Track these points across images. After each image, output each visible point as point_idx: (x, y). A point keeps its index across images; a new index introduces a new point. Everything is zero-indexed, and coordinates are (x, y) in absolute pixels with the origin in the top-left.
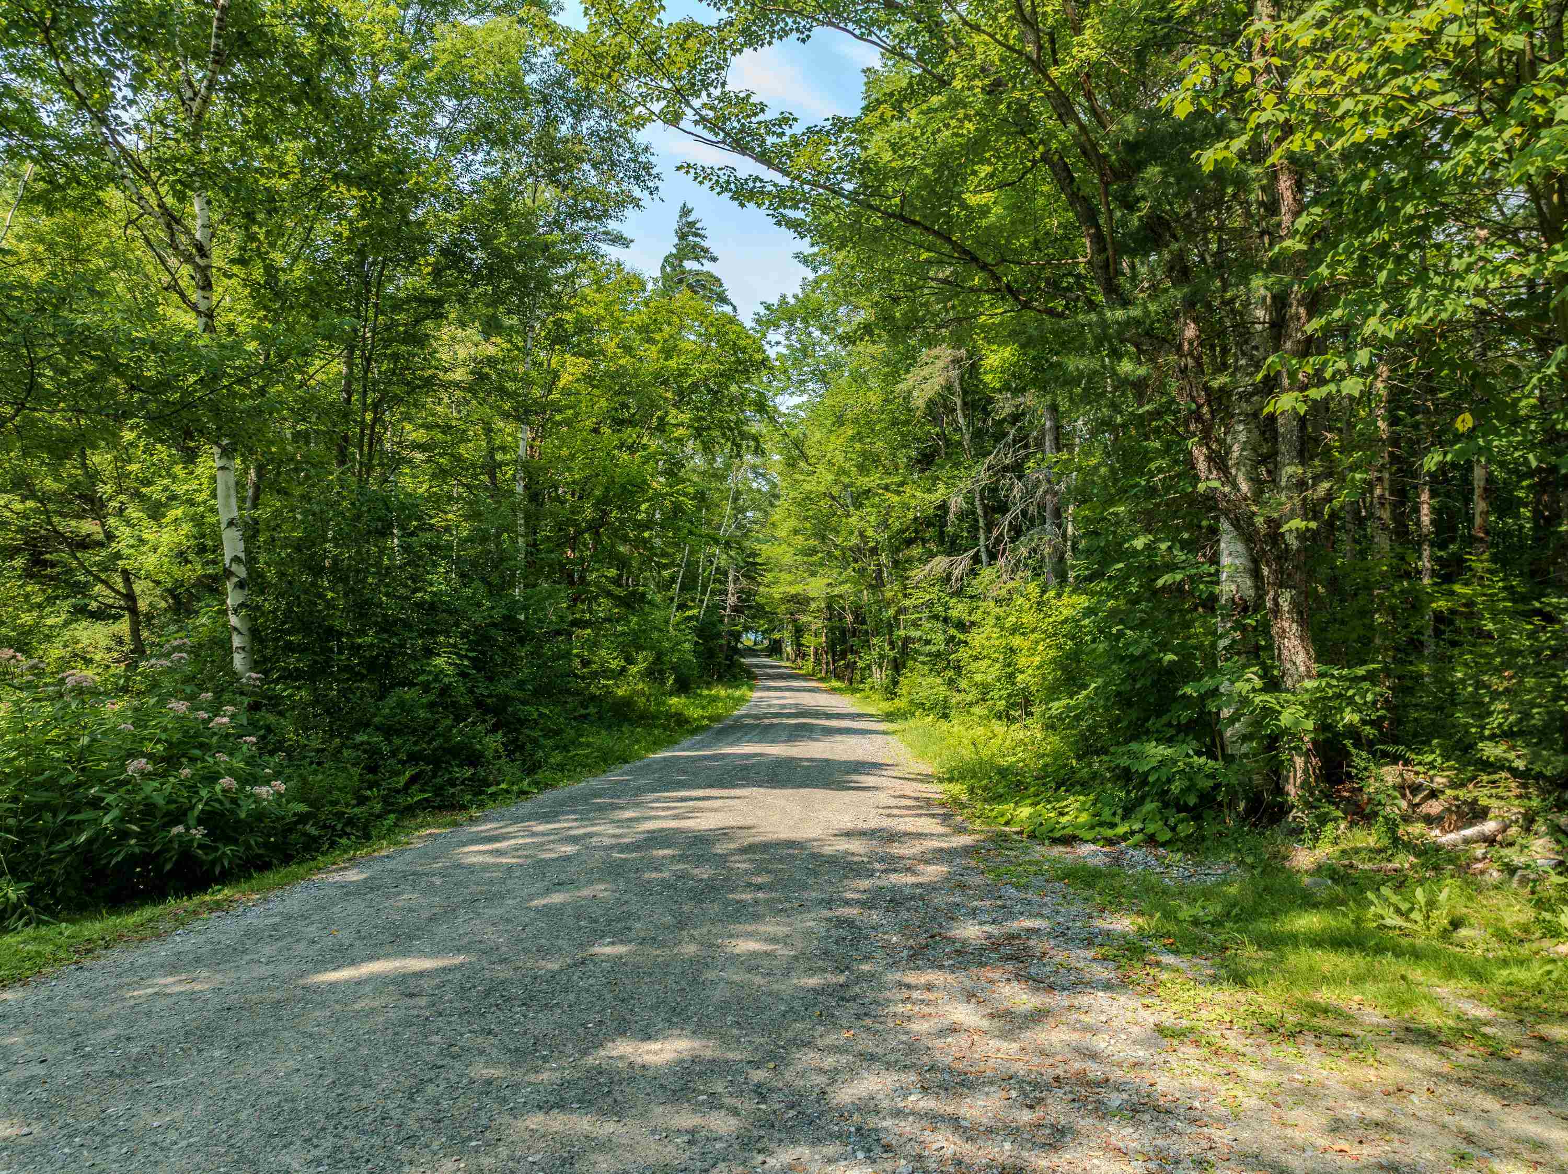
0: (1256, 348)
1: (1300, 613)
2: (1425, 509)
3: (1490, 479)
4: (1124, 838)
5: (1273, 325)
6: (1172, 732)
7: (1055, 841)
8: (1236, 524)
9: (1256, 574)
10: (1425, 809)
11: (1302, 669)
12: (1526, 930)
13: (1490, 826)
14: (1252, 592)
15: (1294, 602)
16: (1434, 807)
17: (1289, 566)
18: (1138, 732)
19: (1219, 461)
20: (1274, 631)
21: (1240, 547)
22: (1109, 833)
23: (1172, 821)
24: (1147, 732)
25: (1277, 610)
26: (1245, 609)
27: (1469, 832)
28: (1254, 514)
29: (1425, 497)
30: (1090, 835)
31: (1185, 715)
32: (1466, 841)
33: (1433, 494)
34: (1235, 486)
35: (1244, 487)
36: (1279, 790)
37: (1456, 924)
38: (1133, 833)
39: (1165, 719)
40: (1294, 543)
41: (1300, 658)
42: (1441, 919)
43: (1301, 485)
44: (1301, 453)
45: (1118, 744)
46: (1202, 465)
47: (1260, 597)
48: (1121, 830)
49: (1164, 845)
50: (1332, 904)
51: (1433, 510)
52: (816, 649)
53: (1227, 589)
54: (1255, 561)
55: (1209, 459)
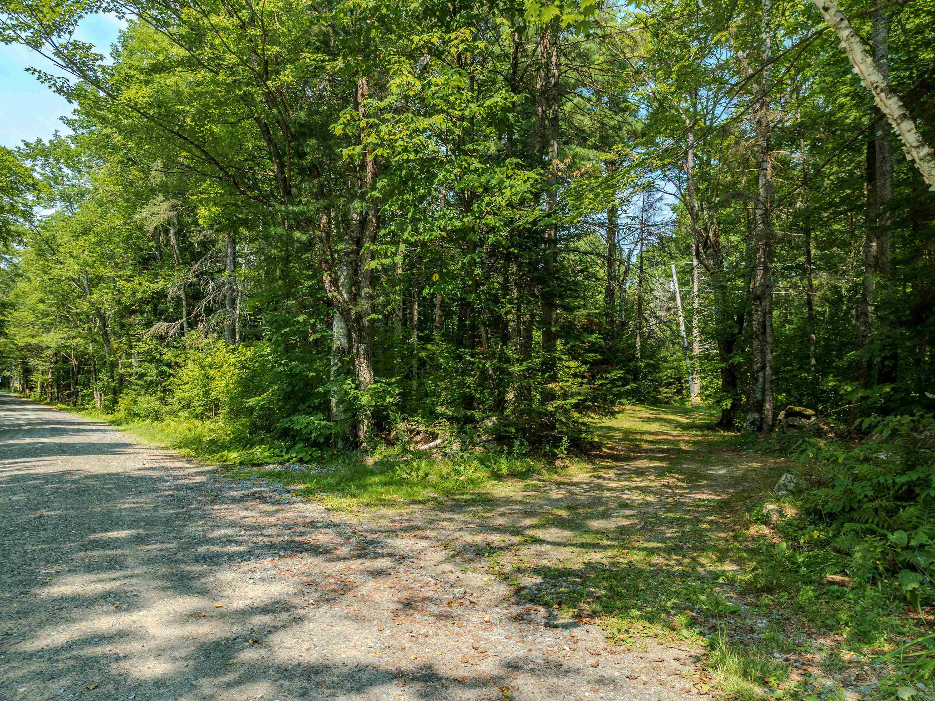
0: (353, 232)
1: (368, 355)
2: (416, 313)
3: (443, 301)
4: (288, 461)
5: (360, 222)
6: (311, 410)
7: (254, 465)
8: (341, 313)
9: (349, 337)
10: (415, 439)
11: (368, 380)
12: (449, 474)
13: (439, 441)
14: (347, 345)
15: (365, 351)
16: (418, 438)
17: (364, 333)
18: (295, 411)
19: (335, 282)
20: (356, 363)
21: (342, 324)
22: (281, 459)
23: (310, 452)
24: (299, 411)
25: (358, 354)
26: (344, 353)
27: (431, 444)
28: (351, 309)
29: (416, 307)
30: (272, 460)
31: (317, 402)
32: (430, 448)
33: (419, 306)
34: (341, 295)
35: (345, 296)
36: (357, 436)
37: (427, 475)
38: (292, 458)
39: (308, 404)
40: (367, 324)
41: (367, 375)
42: (421, 474)
43: (371, 297)
44: (371, 283)
45: (283, 417)
46: (327, 284)
47: (351, 347)
48: (287, 457)
49: (307, 462)
50: (382, 473)
51: (419, 313)
52: (43, 384)
53: (337, 343)
54: (349, 331)
55: (331, 281)
